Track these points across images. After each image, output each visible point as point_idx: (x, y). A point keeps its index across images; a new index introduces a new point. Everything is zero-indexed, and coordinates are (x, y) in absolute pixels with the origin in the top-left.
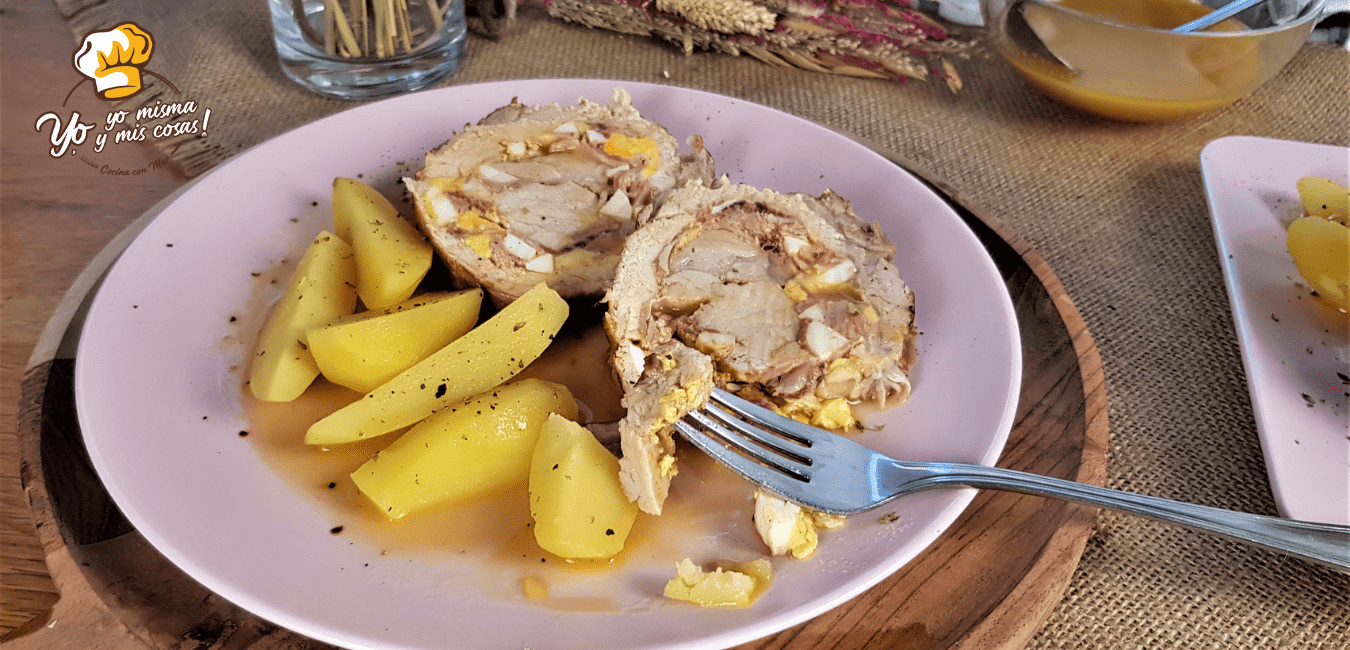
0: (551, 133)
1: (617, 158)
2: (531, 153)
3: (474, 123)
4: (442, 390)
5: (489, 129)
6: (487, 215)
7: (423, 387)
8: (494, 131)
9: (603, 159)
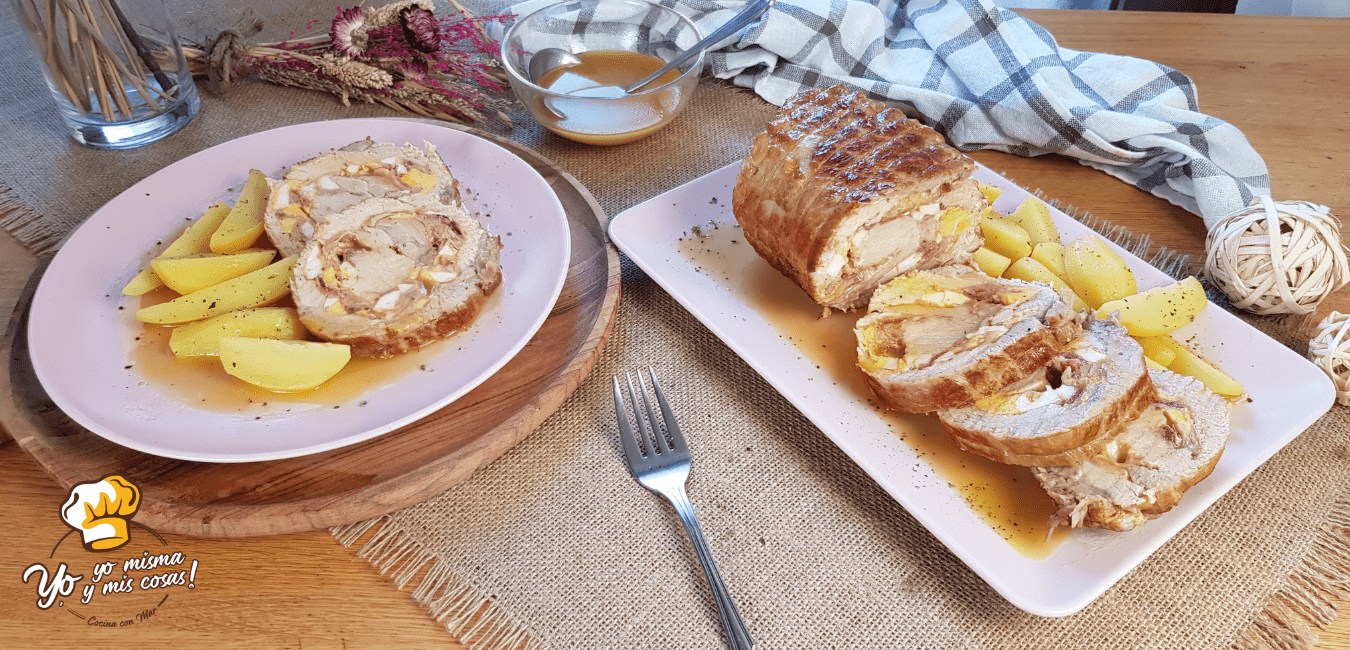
0: (378, 163)
1: (406, 185)
2: (361, 173)
3: (337, 148)
4: (213, 305)
5: (342, 154)
6: (304, 208)
7: (204, 301)
8: (345, 155)
9: (397, 183)
